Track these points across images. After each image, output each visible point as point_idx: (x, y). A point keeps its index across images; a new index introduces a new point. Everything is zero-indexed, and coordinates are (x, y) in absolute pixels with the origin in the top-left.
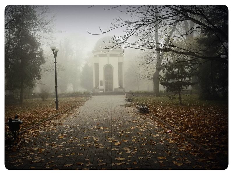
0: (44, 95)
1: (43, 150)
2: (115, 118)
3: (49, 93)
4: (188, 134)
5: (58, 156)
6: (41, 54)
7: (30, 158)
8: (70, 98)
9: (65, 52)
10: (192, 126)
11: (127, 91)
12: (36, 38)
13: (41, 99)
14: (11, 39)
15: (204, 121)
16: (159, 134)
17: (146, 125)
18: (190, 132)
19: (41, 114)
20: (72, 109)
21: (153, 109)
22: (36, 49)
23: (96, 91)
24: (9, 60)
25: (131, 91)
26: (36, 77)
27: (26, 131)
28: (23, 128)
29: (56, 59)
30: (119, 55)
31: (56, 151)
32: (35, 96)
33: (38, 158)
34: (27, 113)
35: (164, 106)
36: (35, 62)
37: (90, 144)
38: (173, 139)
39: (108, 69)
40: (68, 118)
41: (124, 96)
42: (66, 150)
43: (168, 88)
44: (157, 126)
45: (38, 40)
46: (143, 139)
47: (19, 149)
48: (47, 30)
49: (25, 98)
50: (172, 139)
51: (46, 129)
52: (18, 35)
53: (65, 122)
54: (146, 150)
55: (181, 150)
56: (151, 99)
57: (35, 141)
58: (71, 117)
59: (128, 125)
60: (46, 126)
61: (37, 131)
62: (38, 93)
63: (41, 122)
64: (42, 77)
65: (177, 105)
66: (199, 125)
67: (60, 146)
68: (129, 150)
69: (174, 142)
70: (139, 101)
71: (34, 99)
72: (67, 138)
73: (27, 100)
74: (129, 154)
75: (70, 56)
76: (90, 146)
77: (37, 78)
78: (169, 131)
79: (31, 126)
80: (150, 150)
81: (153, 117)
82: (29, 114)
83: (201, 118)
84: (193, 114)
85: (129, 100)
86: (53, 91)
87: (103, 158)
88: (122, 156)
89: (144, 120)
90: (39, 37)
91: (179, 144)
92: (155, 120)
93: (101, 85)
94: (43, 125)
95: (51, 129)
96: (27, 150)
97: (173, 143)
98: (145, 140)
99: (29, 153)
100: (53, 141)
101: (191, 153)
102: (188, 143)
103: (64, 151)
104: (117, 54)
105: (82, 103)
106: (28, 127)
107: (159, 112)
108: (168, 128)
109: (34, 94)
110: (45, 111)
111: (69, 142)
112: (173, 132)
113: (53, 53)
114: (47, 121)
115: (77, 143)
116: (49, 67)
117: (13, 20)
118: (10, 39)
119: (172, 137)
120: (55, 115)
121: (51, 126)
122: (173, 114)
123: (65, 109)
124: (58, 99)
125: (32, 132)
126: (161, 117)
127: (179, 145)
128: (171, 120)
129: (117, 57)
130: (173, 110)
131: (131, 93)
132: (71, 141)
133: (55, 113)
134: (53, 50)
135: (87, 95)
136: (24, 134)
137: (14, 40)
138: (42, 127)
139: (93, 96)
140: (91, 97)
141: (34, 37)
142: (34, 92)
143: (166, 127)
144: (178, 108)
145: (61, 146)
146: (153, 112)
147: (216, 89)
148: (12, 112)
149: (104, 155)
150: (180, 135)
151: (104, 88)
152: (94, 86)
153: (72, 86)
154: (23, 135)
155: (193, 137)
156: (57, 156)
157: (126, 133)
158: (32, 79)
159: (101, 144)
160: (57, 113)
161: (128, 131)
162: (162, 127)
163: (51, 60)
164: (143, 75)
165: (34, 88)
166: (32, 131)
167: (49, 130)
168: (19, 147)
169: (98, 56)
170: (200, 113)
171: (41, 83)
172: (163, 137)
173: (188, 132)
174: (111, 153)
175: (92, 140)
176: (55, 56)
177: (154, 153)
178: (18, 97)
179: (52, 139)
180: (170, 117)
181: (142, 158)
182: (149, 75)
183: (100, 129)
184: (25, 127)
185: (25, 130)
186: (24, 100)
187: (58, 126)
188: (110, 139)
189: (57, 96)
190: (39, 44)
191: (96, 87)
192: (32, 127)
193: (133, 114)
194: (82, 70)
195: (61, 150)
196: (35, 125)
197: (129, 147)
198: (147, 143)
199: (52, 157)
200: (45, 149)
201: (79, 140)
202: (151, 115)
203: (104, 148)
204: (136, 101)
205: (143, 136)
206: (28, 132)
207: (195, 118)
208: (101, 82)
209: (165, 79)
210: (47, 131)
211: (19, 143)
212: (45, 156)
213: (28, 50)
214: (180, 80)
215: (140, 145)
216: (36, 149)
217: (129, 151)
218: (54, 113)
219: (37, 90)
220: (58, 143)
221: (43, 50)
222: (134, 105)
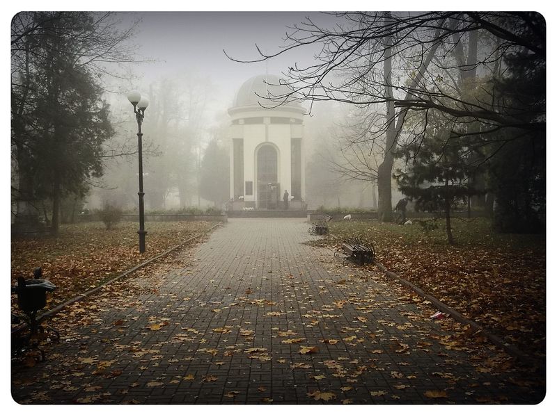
0: (110, 216)
1: (108, 364)
2: (290, 277)
3: (124, 210)
4: (492, 324)
5: (150, 384)
6: (103, 113)
7: (72, 388)
8: (174, 223)
9: (162, 112)
10: (495, 302)
11: (314, 207)
12: (93, 76)
13: (102, 224)
14: (32, 77)
15: (522, 287)
16: (411, 321)
17: (373, 296)
18: (496, 319)
19: (104, 264)
20: (179, 249)
21: (385, 254)
22: (93, 102)
23: (236, 207)
24: (26, 127)
25: (322, 207)
26: (92, 172)
27: (64, 308)
28: (56, 301)
29: (142, 126)
30: (293, 121)
31: (142, 368)
32: (88, 217)
33: (92, 389)
34: (68, 260)
35: (409, 245)
36: (88, 133)
37: (232, 347)
38: (453, 338)
39: (267, 154)
40: (171, 274)
41: (305, 219)
42: (169, 366)
43: (418, 203)
44: (402, 300)
45: (98, 81)
46: (373, 336)
47: (44, 360)
48: (120, 58)
49: (64, 222)
50: (449, 337)
51: (115, 305)
52: (47, 68)
53: (164, 283)
54: (386, 370)
55: (483, 370)
56: (374, 228)
57: (86, 337)
58: (178, 270)
59: (325, 294)
60: (115, 296)
61: (91, 308)
62: (95, 210)
63: (103, 284)
64: (106, 171)
65: (440, 244)
66: (512, 299)
67: (152, 351)
68: (339, 367)
69: (457, 346)
70: (345, 233)
71: (86, 225)
72: (170, 330)
73: (69, 227)
74: (342, 382)
75: (174, 121)
76: (232, 353)
77: (93, 174)
78: (438, 314)
79: (78, 295)
80: (399, 369)
81: (387, 276)
82: (72, 262)
83: (511, 279)
84: (490, 270)
85: (320, 231)
86: (133, 205)
87: (272, 393)
88: (323, 386)
89: (367, 281)
90: (101, 73)
91: (472, 353)
92: (394, 283)
93: (249, 192)
94: (106, 291)
95: (128, 303)
96: (66, 364)
97: (457, 349)
98: (377, 339)
99: (70, 372)
100: (133, 338)
101: (514, 382)
102: (497, 349)
103: (163, 367)
104: (289, 119)
105: (203, 236)
106: (69, 296)
107: (400, 261)
108: (434, 307)
109: (86, 211)
110: (112, 256)
111: (178, 341)
112: (449, 317)
113: (135, 112)
114: (118, 280)
115: (199, 346)
116: (125, 146)
117: (35, 29)
118: (29, 76)
119: (449, 332)
120: (138, 266)
121: (128, 295)
122: (440, 269)
123: (163, 250)
124: (146, 224)
125: (80, 310)
126: (408, 274)
127: (474, 357)
128: (436, 284)
129: (289, 125)
130: (435, 257)
131: (322, 212)
132: (182, 339)
133: (138, 261)
134: (135, 104)
135: (216, 216)
136: (58, 316)
137: (38, 79)
138: (106, 297)
139: (229, 220)
140: (225, 222)
141: (88, 74)
142: (85, 207)
143: (427, 303)
144: (445, 253)
145: (155, 354)
146: (384, 262)
147: (534, 205)
148: (32, 257)
149: (273, 382)
150: (469, 325)
151: (256, 200)
152: (232, 196)
153: (178, 193)
154: (55, 319)
155: (509, 333)
156: (147, 382)
157: (324, 319)
158: (82, 174)
159: (263, 349)
160: (142, 260)
161: (328, 311)
162: (416, 303)
163: (129, 131)
164: (353, 168)
165: (87, 198)
166: (79, 307)
167: (122, 305)
168: (43, 353)
169: (241, 122)
170: (504, 267)
171: (103, 184)
172: (425, 330)
173: (488, 317)
174: (293, 378)
175: (239, 337)
176: (140, 117)
177: (409, 377)
178: (47, 220)
179: (132, 331)
180: (431, 275)
181: (381, 393)
182: (367, 170)
183: (256, 304)
184: (61, 299)
185: (61, 306)
186: (61, 227)
187: (147, 297)
188: (284, 334)
189: (142, 218)
190: (100, 90)
191: (236, 196)
192: (79, 297)
193: (333, 265)
194: (202, 157)
195: (157, 364)
196: (88, 293)
197: (339, 359)
198: (384, 347)
199: (131, 387)
200: (112, 362)
201: (203, 337)
202: (380, 270)
203: (271, 361)
204: (336, 232)
205: (371, 326)
206: (69, 311)
207: (497, 280)
208: (249, 184)
209: (412, 180)
210: (117, 308)
211: (42, 343)
212: (113, 384)
213: (72, 104)
214: (450, 183)
215: (369, 353)
216: (89, 360)
217: (341, 372)
218: (135, 261)
219: (94, 202)
220: (147, 344)
221: (109, 105)
222: (334, 243)
